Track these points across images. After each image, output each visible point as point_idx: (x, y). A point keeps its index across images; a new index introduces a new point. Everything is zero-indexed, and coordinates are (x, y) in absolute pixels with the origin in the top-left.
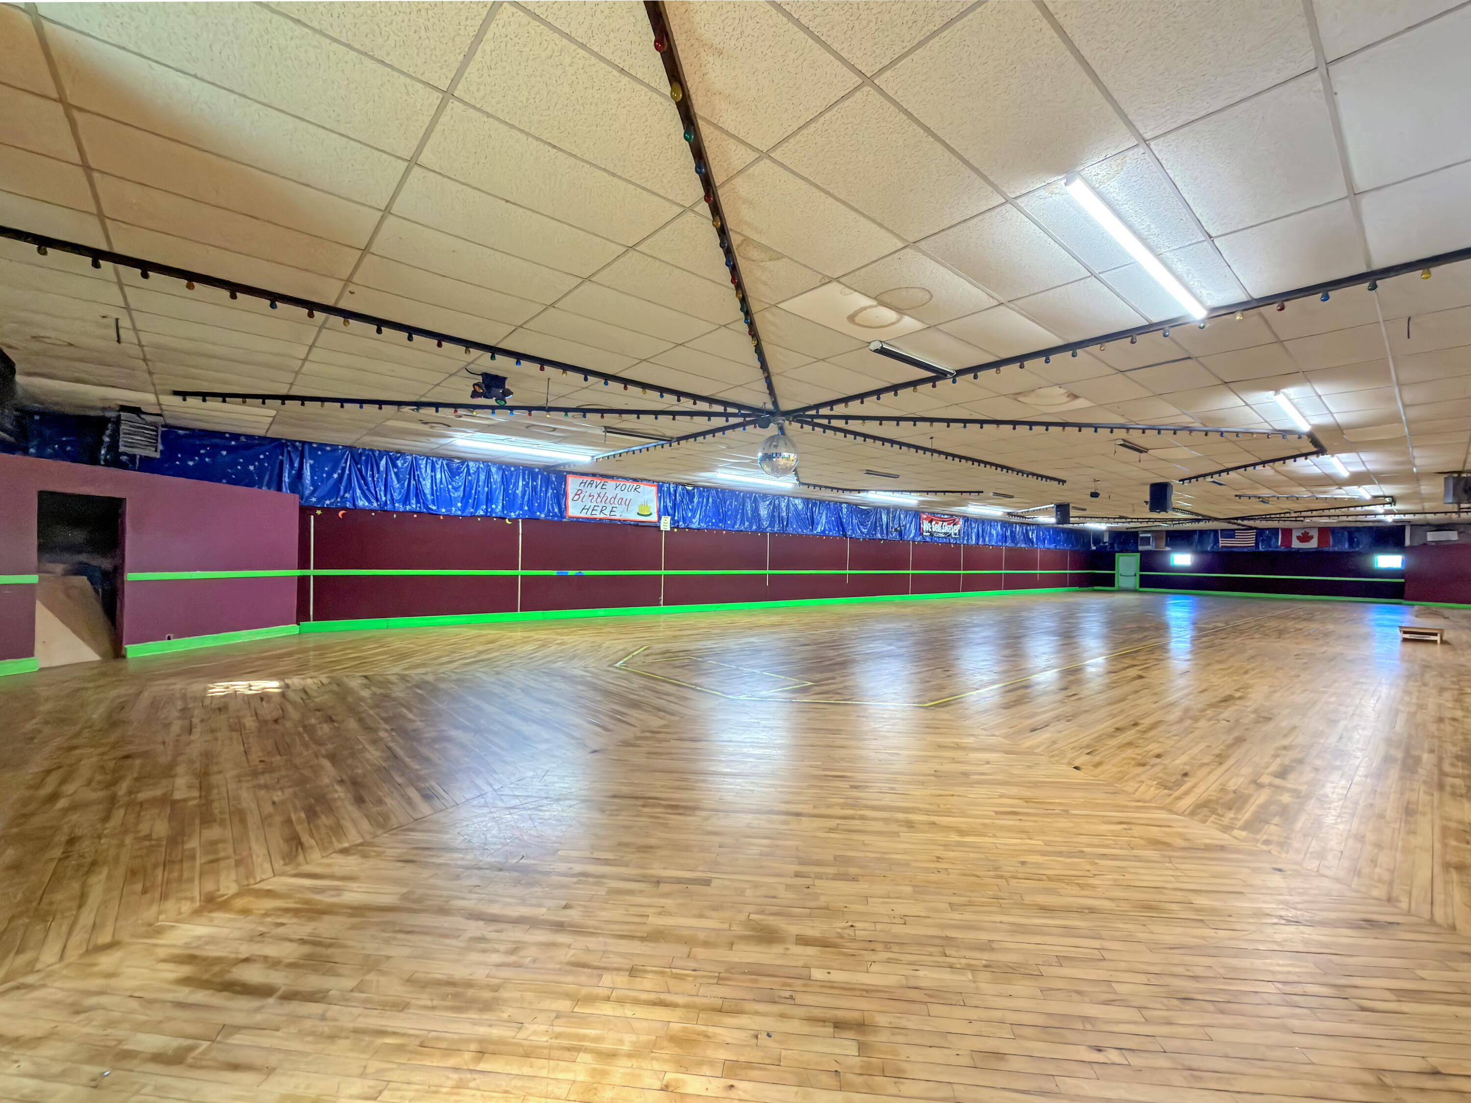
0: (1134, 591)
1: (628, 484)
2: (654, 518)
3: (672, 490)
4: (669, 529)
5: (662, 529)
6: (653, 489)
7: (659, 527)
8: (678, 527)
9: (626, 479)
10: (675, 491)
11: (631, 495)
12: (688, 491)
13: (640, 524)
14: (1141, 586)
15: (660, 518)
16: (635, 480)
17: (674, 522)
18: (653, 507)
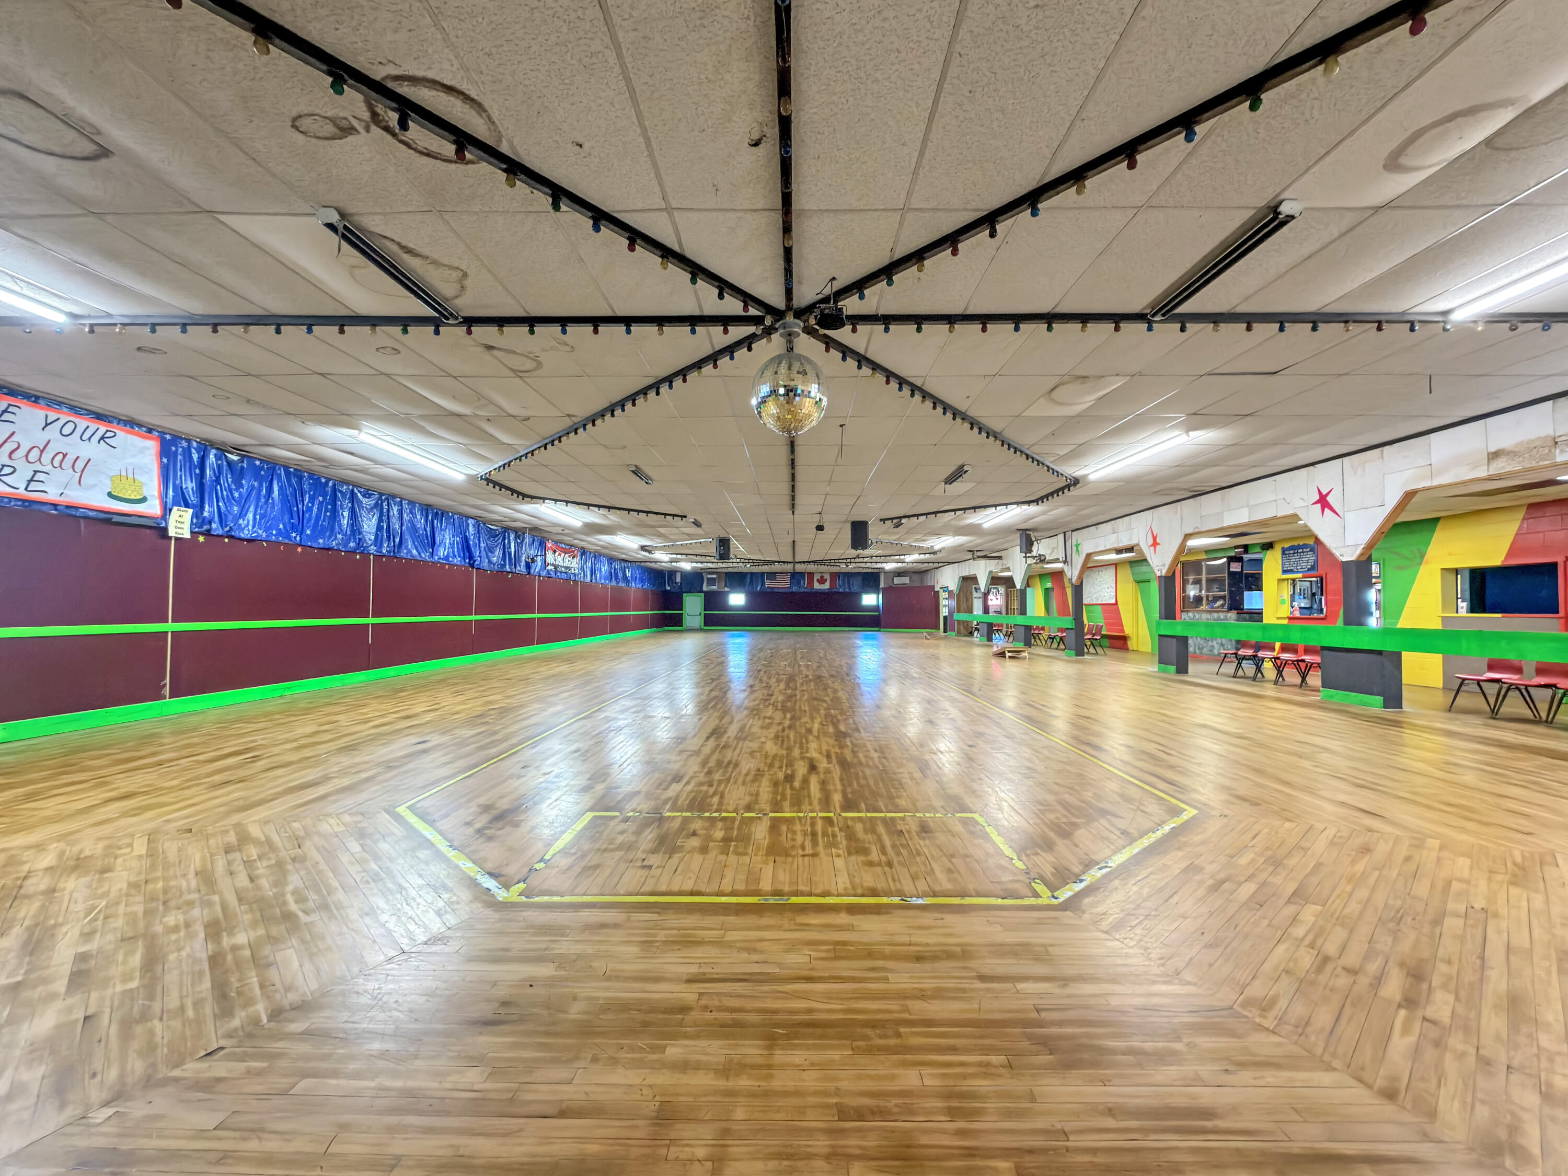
0: (700, 630)
1: (82, 423)
2: (153, 508)
3: (195, 456)
4: (187, 535)
5: (172, 532)
6: (151, 446)
7: (165, 529)
8: (208, 533)
9: (75, 409)
10: (203, 460)
11: (92, 450)
12: (230, 463)
13: (116, 519)
14: (705, 625)
15: (167, 511)
16: (99, 417)
17: (199, 521)
18: (151, 485)
